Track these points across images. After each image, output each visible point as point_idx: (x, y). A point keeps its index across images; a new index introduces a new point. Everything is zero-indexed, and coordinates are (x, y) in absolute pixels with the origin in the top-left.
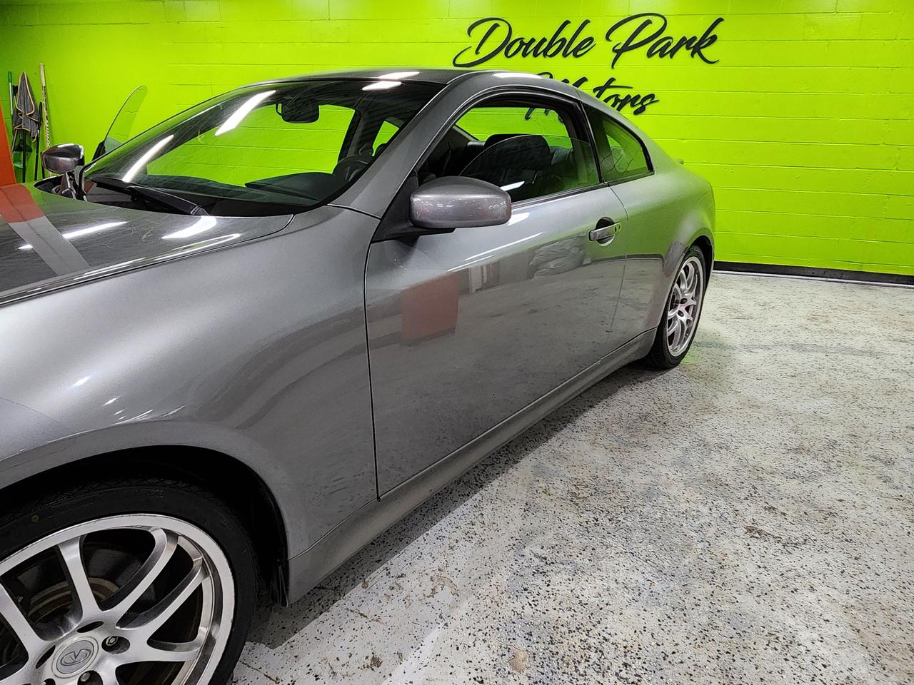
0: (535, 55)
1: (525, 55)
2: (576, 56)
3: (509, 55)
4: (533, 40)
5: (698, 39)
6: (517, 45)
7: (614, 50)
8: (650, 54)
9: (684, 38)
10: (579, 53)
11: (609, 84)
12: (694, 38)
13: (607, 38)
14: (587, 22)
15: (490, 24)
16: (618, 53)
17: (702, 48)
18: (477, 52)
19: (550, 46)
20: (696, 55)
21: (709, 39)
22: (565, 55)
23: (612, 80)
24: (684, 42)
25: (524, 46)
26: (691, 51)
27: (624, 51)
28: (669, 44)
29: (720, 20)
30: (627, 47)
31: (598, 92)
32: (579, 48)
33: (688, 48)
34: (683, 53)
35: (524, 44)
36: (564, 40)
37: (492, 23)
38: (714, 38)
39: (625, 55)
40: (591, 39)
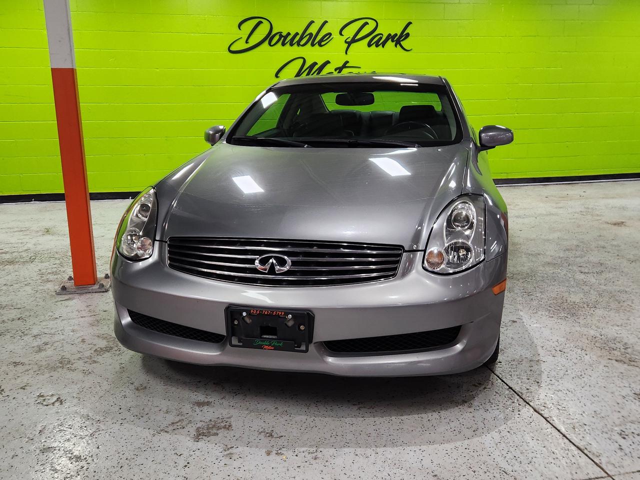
0: (292, 45)
1: (283, 44)
2: (320, 46)
3: (272, 44)
4: (289, 34)
5: (398, 35)
6: (277, 37)
7: (346, 42)
8: (369, 45)
9: (390, 35)
10: (323, 43)
11: (345, 66)
12: (396, 35)
13: (341, 34)
14: (326, 22)
15: (256, 21)
16: (349, 44)
17: (401, 41)
18: (247, 42)
19: (301, 38)
20: (398, 46)
21: (404, 35)
22: (313, 45)
23: (347, 62)
24: (390, 37)
25: (283, 38)
26: (394, 43)
27: (353, 43)
28: (381, 38)
29: (410, 23)
30: (354, 40)
31: (338, 71)
32: (322, 40)
33: (393, 41)
34: (390, 44)
35: (283, 36)
36: (311, 34)
37: (257, 20)
38: (408, 35)
39: (353, 45)
40: (330, 34)
